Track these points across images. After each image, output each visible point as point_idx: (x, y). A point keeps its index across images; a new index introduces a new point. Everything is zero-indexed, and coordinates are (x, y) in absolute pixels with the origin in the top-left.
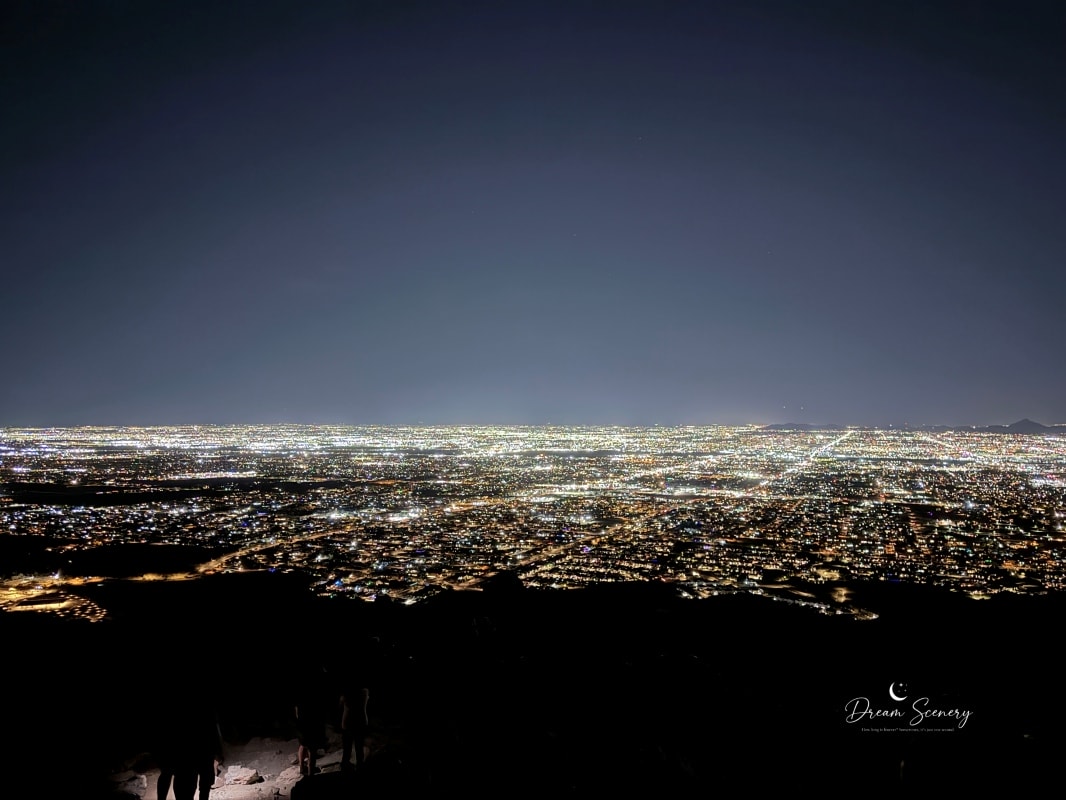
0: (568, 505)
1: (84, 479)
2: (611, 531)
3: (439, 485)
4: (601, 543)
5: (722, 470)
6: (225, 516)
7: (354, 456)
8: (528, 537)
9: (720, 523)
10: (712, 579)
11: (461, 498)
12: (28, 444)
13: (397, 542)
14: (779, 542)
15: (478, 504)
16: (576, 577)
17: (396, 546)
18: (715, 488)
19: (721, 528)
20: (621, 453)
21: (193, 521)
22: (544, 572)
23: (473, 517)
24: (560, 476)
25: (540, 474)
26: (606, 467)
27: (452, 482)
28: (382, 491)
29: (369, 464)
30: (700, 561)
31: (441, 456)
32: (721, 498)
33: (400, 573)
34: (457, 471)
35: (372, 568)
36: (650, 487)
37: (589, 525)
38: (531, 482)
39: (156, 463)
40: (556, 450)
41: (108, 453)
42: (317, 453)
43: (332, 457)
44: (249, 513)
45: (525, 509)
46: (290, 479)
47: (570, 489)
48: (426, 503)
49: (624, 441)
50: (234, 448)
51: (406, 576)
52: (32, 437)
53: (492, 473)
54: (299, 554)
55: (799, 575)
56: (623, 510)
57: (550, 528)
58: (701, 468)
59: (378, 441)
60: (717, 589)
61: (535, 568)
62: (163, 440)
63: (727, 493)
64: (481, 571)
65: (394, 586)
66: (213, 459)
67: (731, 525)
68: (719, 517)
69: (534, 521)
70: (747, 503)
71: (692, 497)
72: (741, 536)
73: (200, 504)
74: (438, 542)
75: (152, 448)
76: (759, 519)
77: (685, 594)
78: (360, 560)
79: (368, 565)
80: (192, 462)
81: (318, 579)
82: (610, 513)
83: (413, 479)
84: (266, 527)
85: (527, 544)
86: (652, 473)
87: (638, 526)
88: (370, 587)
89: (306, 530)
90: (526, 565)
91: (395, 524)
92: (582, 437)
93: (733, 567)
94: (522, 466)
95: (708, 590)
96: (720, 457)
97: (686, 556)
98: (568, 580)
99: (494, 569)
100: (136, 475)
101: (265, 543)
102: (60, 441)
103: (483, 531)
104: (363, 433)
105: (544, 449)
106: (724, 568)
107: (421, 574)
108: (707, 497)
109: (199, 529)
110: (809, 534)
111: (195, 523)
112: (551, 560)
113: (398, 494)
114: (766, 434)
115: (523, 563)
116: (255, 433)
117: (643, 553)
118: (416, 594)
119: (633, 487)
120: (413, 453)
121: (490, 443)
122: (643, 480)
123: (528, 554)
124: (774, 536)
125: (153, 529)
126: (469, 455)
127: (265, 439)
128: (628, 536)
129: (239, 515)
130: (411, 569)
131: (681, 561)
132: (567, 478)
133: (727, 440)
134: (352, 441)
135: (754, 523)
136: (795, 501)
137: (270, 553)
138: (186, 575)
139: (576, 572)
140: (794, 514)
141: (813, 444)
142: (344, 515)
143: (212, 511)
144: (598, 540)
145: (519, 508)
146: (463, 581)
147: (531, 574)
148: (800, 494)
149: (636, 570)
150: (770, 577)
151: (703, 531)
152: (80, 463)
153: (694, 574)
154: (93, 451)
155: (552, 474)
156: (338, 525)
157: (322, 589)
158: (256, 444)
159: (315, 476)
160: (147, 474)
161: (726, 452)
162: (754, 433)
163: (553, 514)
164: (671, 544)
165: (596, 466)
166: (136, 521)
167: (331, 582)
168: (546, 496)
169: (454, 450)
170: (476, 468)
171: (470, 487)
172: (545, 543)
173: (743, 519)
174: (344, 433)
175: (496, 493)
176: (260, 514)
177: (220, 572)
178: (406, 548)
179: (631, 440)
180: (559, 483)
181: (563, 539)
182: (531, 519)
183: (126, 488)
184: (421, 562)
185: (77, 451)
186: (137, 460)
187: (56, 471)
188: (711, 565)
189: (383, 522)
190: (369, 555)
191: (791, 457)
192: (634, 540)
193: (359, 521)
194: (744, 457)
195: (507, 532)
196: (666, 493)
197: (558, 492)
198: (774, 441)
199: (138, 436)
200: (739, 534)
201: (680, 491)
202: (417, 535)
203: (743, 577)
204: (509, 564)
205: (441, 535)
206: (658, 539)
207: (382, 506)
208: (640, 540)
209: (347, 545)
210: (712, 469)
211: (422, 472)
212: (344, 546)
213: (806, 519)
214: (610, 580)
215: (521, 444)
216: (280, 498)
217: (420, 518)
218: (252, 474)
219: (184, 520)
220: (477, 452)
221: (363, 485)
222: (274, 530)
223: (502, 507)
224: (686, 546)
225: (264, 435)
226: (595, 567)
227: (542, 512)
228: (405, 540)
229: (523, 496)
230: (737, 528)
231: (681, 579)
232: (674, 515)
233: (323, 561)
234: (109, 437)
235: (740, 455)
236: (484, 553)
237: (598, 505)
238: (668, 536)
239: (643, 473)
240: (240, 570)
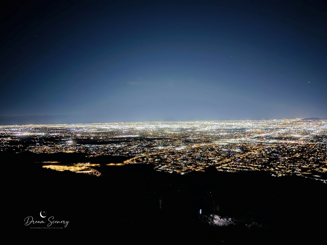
0: (232, 146)
1: (94, 138)
2: (247, 154)
3: (190, 139)
4: (244, 158)
5: (287, 134)
6: (131, 147)
7: (165, 131)
8: (219, 155)
9: (286, 152)
10: (283, 170)
11: (197, 143)
12: (80, 128)
13: (178, 156)
14: (307, 158)
15: (202, 145)
16: (235, 169)
17: (178, 157)
18: (284, 140)
19: (286, 153)
20: (250, 129)
21: (122, 149)
22: (224, 166)
23: (201, 149)
24: (229, 136)
25: (222, 136)
26: (245, 133)
27: (194, 138)
28: (173, 141)
29: (169, 133)
30: (279, 164)
31: (191, 130)
32: (286, 144)
33: (179, 165)
34: (196, 135)
35: (171, 163)
36: (260, 140)
37: (239, 152)
38: (219, 138)
39: (112, 133)
40: (228, 128)
41: (100, 130)
42: (155, 130)
43: (159, 131)
44: (137, 147)
45: (217, 146)
46: (148, 137)
47: (232, 141)
48: (187, 145)
49: (251, 125)
50: (133, 129)
51: (181, 166)
52: (81, 126)
53: (207, 135)
54: (151, 159)
55: (315, 170)
56: (251, 147)
57: (226, 153)
58: (279, 134)
59: (172, 126)
60: (284, 173)
61: (221, 165)
62: (114, 126)
63: (288, 142)
64: (204, 165)
65: (178, 169)
66: (127, 132)
67: (290, 152)
68: (285, 150)
69: (220, 151)
70: (296, 145)
71: (276, 143)
72: (294, 156)
73: (124, 144)
74: (190, 156)
75: (111, 129)
76: (300, 150)
77: (273, 175)
78: (168, 161)
79: (170, 162)
80: (121, 132)
81: (156, 166)
82: (246, 148)
83: (182, 137)
84: (142, 151)
85: (218, 158)
86: (261, 135)
87: (256, 153)
88: (171, 169)
89: (153, 152)
90: (218, 164)
91: (177, 151)
92: (236, 124)
93: (291, 166)
94: (216, 133)
95: (281, 174)
96: (285, 130)
97: (273, 162)
98: (232, 169)
99: (208, 165)
100: (107, 136)
101: (141, 155)
102: (88, 127)
103: (204, 153)
104: (167, 124)
105: (223, 128)
106: (287, 167)
107: (186, 166)
108: (281, 143)
109: (124, 151)
110: (319, 156)
111: (123, 150)
112: (226, 163)
113: (178, 142)
114: (302, 121)
115: (217, 163)
116: (138, 124)
117: (258, 161)
118: (184, 171)
119: (254, 140)
120: (182, 129)
121: (206, 126)
122: (258, 137)
123: (219, 161)
124: (306, 156)
125: (112, 151)
126: (199, 130)
127: (141, 126)
128: (253, 156)
129: (134, 147)
130: (183, 164)
131: (271, 164)
132: (231, 137)
133: (288, 124)
134: (164, 126)
135: (299, 152)
136: (314, 144)
137: (143, 158)
138: (121, 164)
139: (235, 167)
140: (313, 149)
141: (321, 125)
142: (163, 148)
143: (127, 146)
144: (242, 157)
145: (216, 147)
146: (198, 168)
147: (220, 167)
148: (315, 142)
149: (256, 167)
150: (304, 170)
151: (279, 154)
152: (93, 133)
153: (276, 168)
154: (96, 130)
155: (226, 136)
156: (161, 150)
157: (157, 169)
158: (138, 127)
159: (154, 136)
160: (110, 136)
161: (287, 128)
162: (298, 121)
163: (227, 148)
164: (268, 159)
165: (241, 133)
166: (108, 149)
167: (160, 167)
168: (225, 143)
169: (195, 129)
170: (202, 134)
171: (200, 140)
172: (224, 157)
173: (294, 150)
174: (162, 124)
175: (208, 142)
176: (140, 147)
177: (130, 164)
178: (181, 158)
179: (254, 125)
180: (229, 138)
181: (231, 156)
182: (220, 150)
183: (105, 140)
184: (186, 162)
185: (92, 130)
186: (107, 132)
187: (87, 135)
188: (282, 166)
189: (174, 150)
190: (170, 159)
191: (312, 129)
192: (255, 157)
193: (167, 149)
194: (294, 129)
195: (212, 154)
196: (266, 142)
197: (228, 142)
198: (306, 124)
199: (107, 126)
200: (293, 156)
201: (271, 141)
202: (184, 154)
203: (294, 170)
204: (213, 163)
205: (191, 154)
206: (263, 157)
207: (173, 145)
208: (257, 157)
209: (164, 156)
210: (283, 134)
211: (185, 135)
212: (163, 157)
213: (318, 151)
214: (247, 170)
215: (216, 126)
216: (145, 143)
217: (185, 149)
218: (137, 136)
219: (120, 149)
220: (202, 129)
221: (168, 139)
222: (144, 152)
223: (210, 146)
224: (274, 159)
225: (140, 125)
226: (242, 166)
227: (223, 148)
228: (181, 155)
229: (217, 143)
230: (292, 153)
231: (272, 170)
232: (269, 149)
233: (158, 161)
234: (100, 126)
235: (293, 129)
236: (205, 160)
237: (242, 146)
238: (267, 156)
239: (258, 135)
240: (135, 163)
